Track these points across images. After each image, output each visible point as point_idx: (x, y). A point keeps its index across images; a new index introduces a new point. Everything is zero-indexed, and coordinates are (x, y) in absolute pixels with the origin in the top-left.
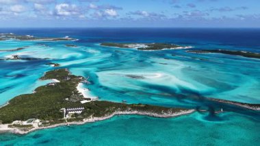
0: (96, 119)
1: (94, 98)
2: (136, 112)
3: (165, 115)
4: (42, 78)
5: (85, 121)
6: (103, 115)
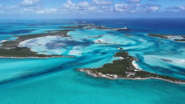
0: (141, 78)
1: (140, 69)
2: (161, 79)
3: (177, 82)
4: (115, 56)
5: (136, 78)
6: (144, 77)
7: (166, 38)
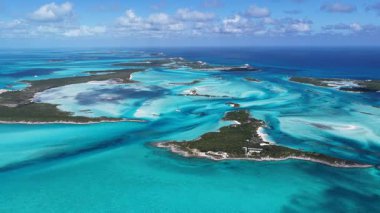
1: (272, 143)
4: (224, 119)
7: (326, 85)
